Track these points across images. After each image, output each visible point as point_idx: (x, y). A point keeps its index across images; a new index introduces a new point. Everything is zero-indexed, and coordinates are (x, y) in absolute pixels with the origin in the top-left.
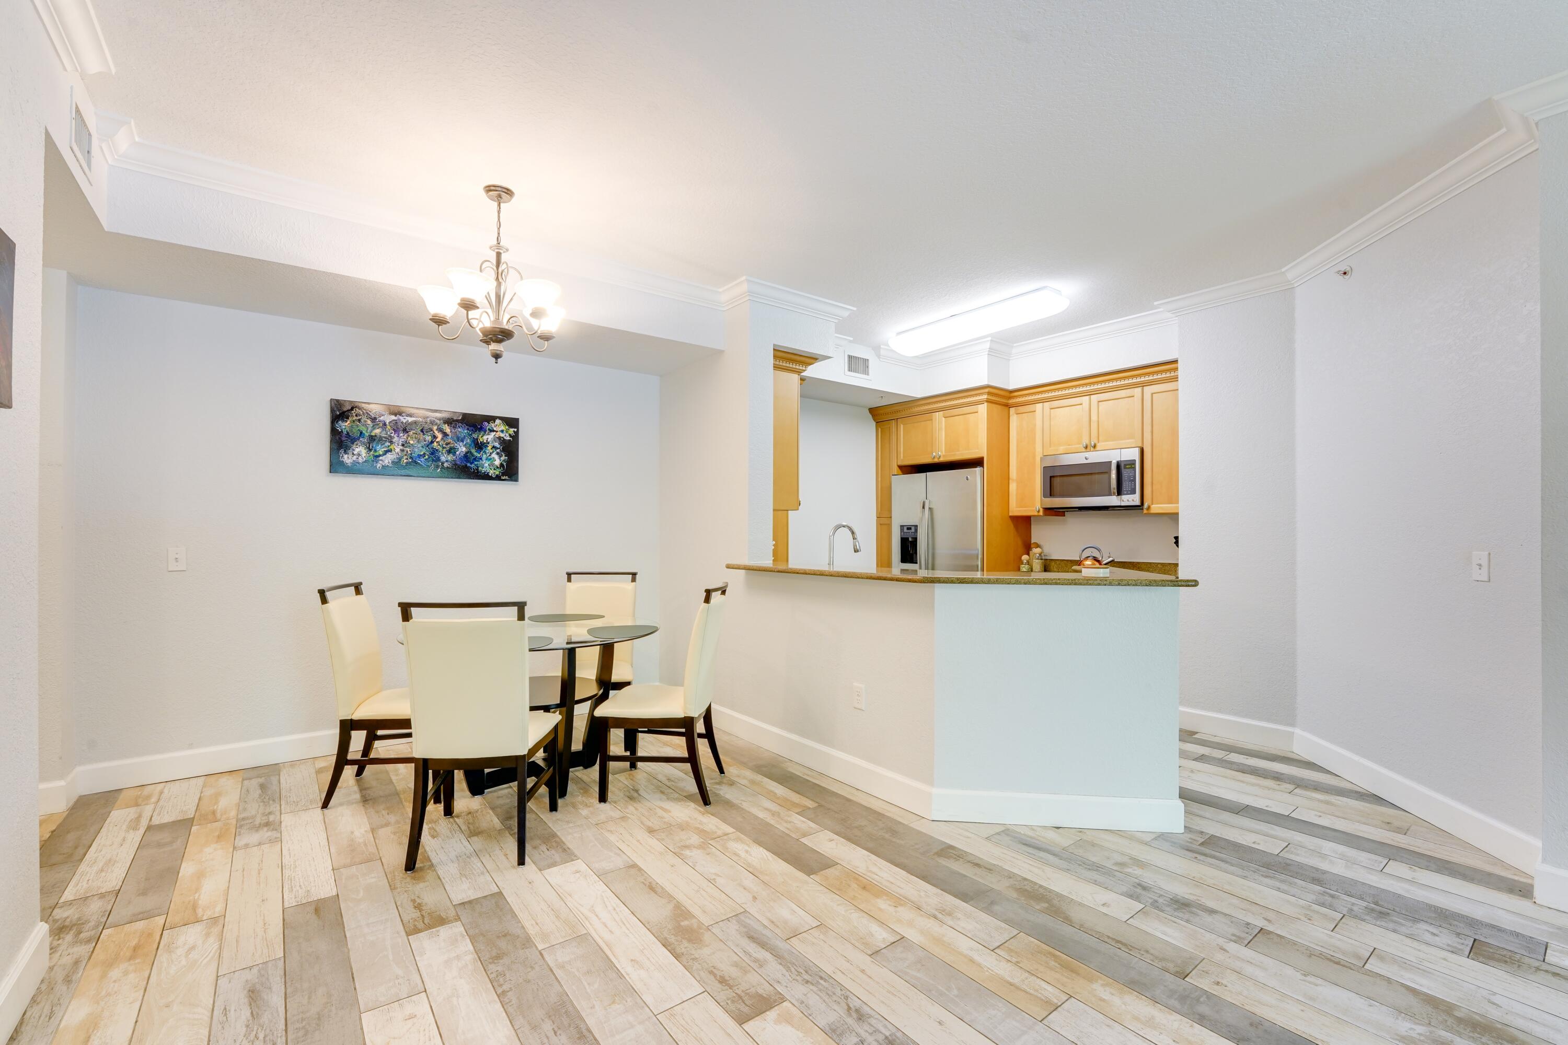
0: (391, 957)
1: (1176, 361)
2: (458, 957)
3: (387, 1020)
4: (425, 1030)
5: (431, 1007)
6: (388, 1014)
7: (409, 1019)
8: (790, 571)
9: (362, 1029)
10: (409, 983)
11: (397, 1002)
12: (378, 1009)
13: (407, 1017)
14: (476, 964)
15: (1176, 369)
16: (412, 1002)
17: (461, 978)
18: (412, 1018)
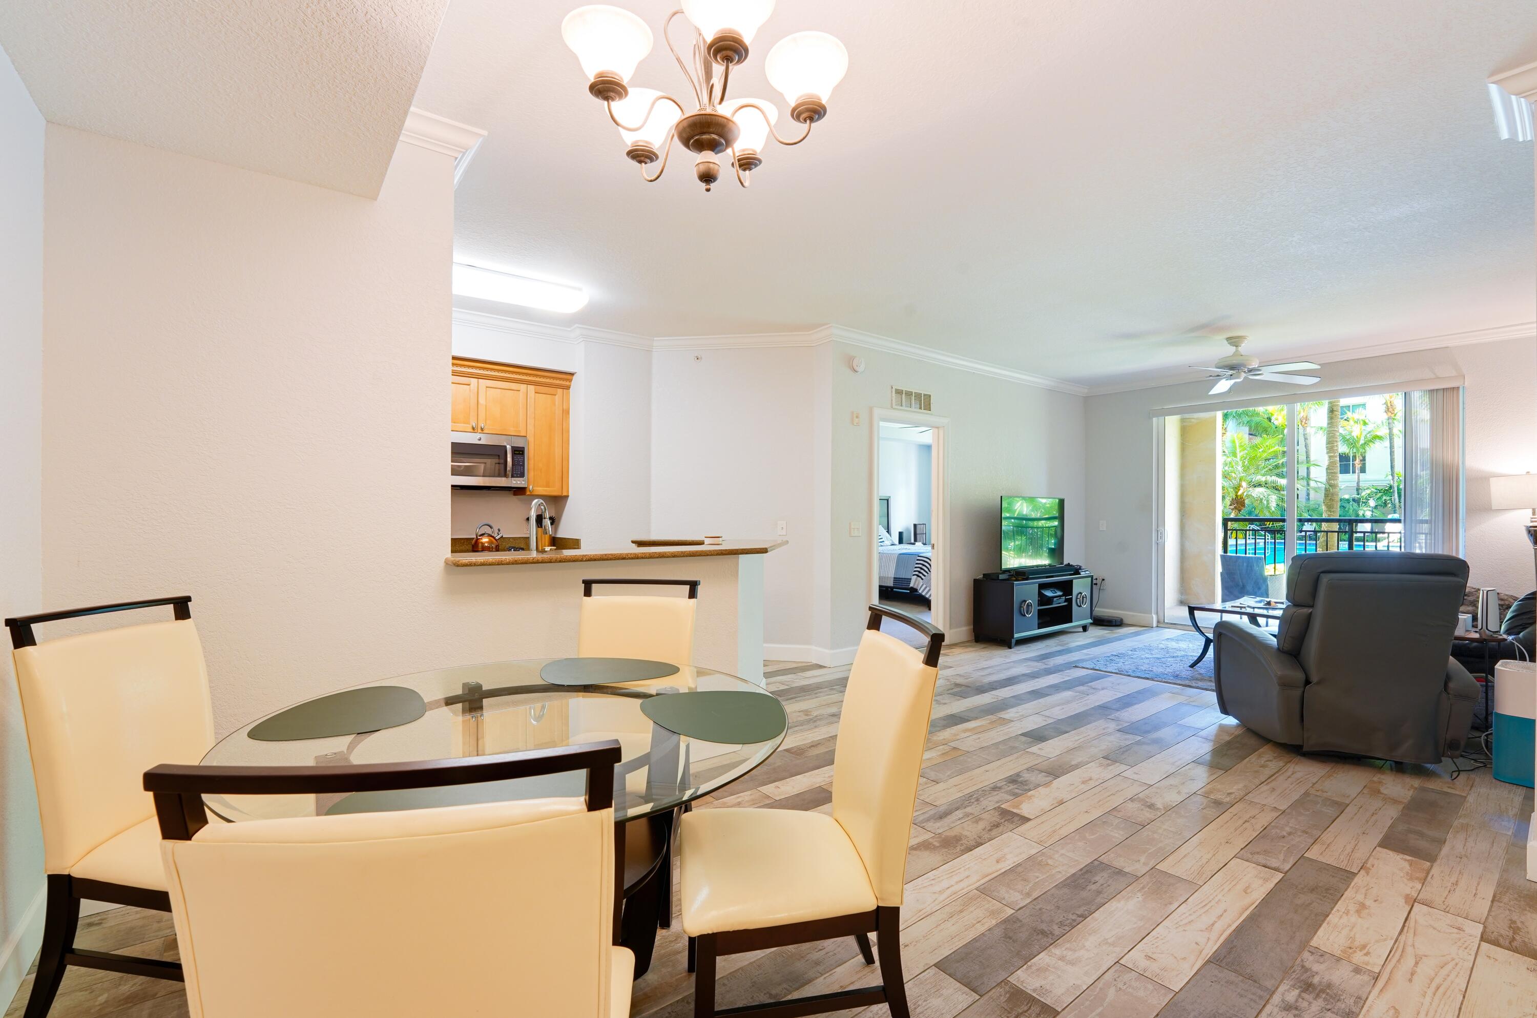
0: (1100, 1009)
1: (572, 374)
2: (1062, 958)
3: (1166, 971)
4: (1153, 944)
5: (1129, 951)
6: (1160, 974)
7: (1152, 958)
8: (565, 559)
9: (1187, 983)
10: (1119, 977)
11: (1144, 974)
12: (1162, 984)
13: (1152, 960)
14: (1060, 944)
15: (570, 380)
16: (1135, 966)
17: (1085, 946)
18: (1149, 957)
